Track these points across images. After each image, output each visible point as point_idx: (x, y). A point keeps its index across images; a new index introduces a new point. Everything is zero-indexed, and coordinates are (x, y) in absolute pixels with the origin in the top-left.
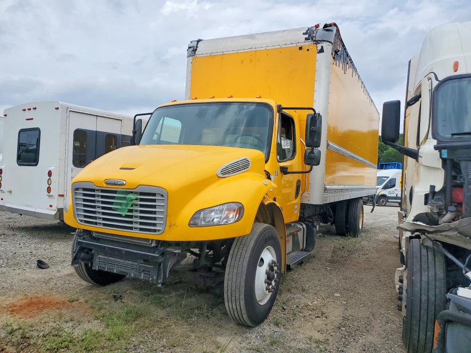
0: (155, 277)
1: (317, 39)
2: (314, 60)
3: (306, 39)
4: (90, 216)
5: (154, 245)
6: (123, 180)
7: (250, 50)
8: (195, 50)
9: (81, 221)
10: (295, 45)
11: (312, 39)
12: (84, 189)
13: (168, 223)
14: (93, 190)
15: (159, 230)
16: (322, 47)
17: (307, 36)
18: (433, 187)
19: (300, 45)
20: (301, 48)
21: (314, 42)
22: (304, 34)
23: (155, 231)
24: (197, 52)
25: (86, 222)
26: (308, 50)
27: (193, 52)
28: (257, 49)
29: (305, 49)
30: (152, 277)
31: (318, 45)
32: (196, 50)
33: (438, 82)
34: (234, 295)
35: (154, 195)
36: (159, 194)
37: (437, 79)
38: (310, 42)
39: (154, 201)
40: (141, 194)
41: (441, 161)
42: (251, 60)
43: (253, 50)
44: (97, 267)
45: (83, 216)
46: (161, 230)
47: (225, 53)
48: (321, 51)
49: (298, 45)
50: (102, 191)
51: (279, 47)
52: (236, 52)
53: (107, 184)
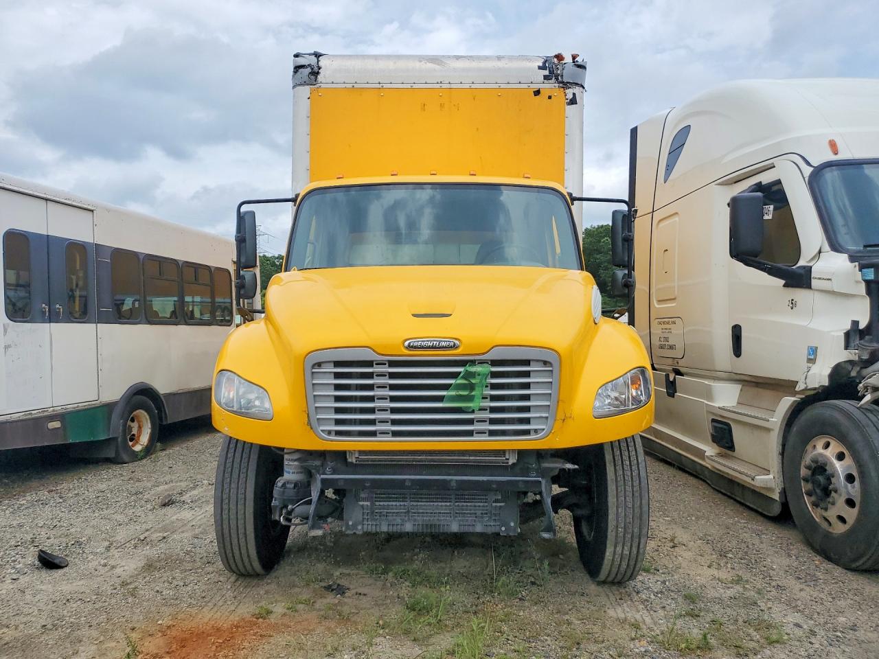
0: (512, 524)
1: (565, 80)
2: (563, 117)
3: (546, 77)
4: (351, 420)
5: (512, 460)
6: (456, 339)
7: (438, 86)
8: (315, 73)
9: (329, 433)
10: (525, 86)
11: (557, 79)
12: (338, 364)
13: (560, 415)
14: (369, 364)
15: (536, 431)
16: (574, 94)
17: (546, 72)
18: (855, 323)
19: (536, 87)
20: (537, 93)
21: (561, 85)
22: (540, 68)
23: (527, 432)
24: (320, 78)
25: (338, 433)
26: (550, 97)
27: (313, 77)
28: (453, 86)
29: (544, 94)
30: (506, 524)
31: (567, 91)
32: (318, 73)
33: (812, 169)
34: (631, 531)
35: (527, 362)
36: (538, 361)
37: (808, 163)
38: (551, 86)
39: (527, 374)
40: (495, 363)
41: (863, 285)
42: (442, 106)
43: (444, 86)
44: (360, 527)
45: (333, 422)
46: (544, 429)
47: (385, 86)
48: (573, 101)
49: (532, 86)
50: (392, 364)
51: (496, 86)
52: (409, 86)
53: (410, 347)
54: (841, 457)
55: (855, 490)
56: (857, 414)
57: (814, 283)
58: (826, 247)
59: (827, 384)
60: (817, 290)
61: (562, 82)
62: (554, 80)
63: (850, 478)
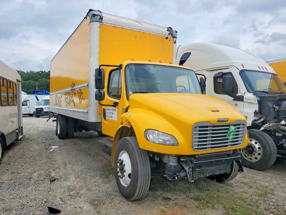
2: (173, 47)
3: (169, 34)
6: (228, 119)
7: (140, 31)
9: (196, 149)
10: (164, 35)
12: (200, 127)
14: (207, 127)
15: (240, 144)
17: (169, 32)
18: (256, 110)
20: (167, 38)
22: (167, 31)
24: (104, 20)
26: (170, 40)
27: (101, 20)
28: (144, 32)
31: (174, 39)
32: (103, 18)
33: (239, 71)
35: (240, 125)
36: (242, 124)
37: (238, 69)
38: (170, 37)
39: (239, 128)
41: (257, 101)
42: (141, 37)
43: (142, 31)
44: (197, 177)
45: (197, 145)
46: (241, 143)
47: (124, 28)
48: (175, 43)
49: (166, 36)
50: (213, 127)
51: (156, 34)
52: (131, 29)
53: (218, 121)
54: (256, 143)
55: (261, 152)
56: (260, 132)
57: (244, 100)
58: (247, 91)
59: (251, 125)
60: (246, 102)
61: (173, 36)
62: (171, 35)
63: (259, 148)
